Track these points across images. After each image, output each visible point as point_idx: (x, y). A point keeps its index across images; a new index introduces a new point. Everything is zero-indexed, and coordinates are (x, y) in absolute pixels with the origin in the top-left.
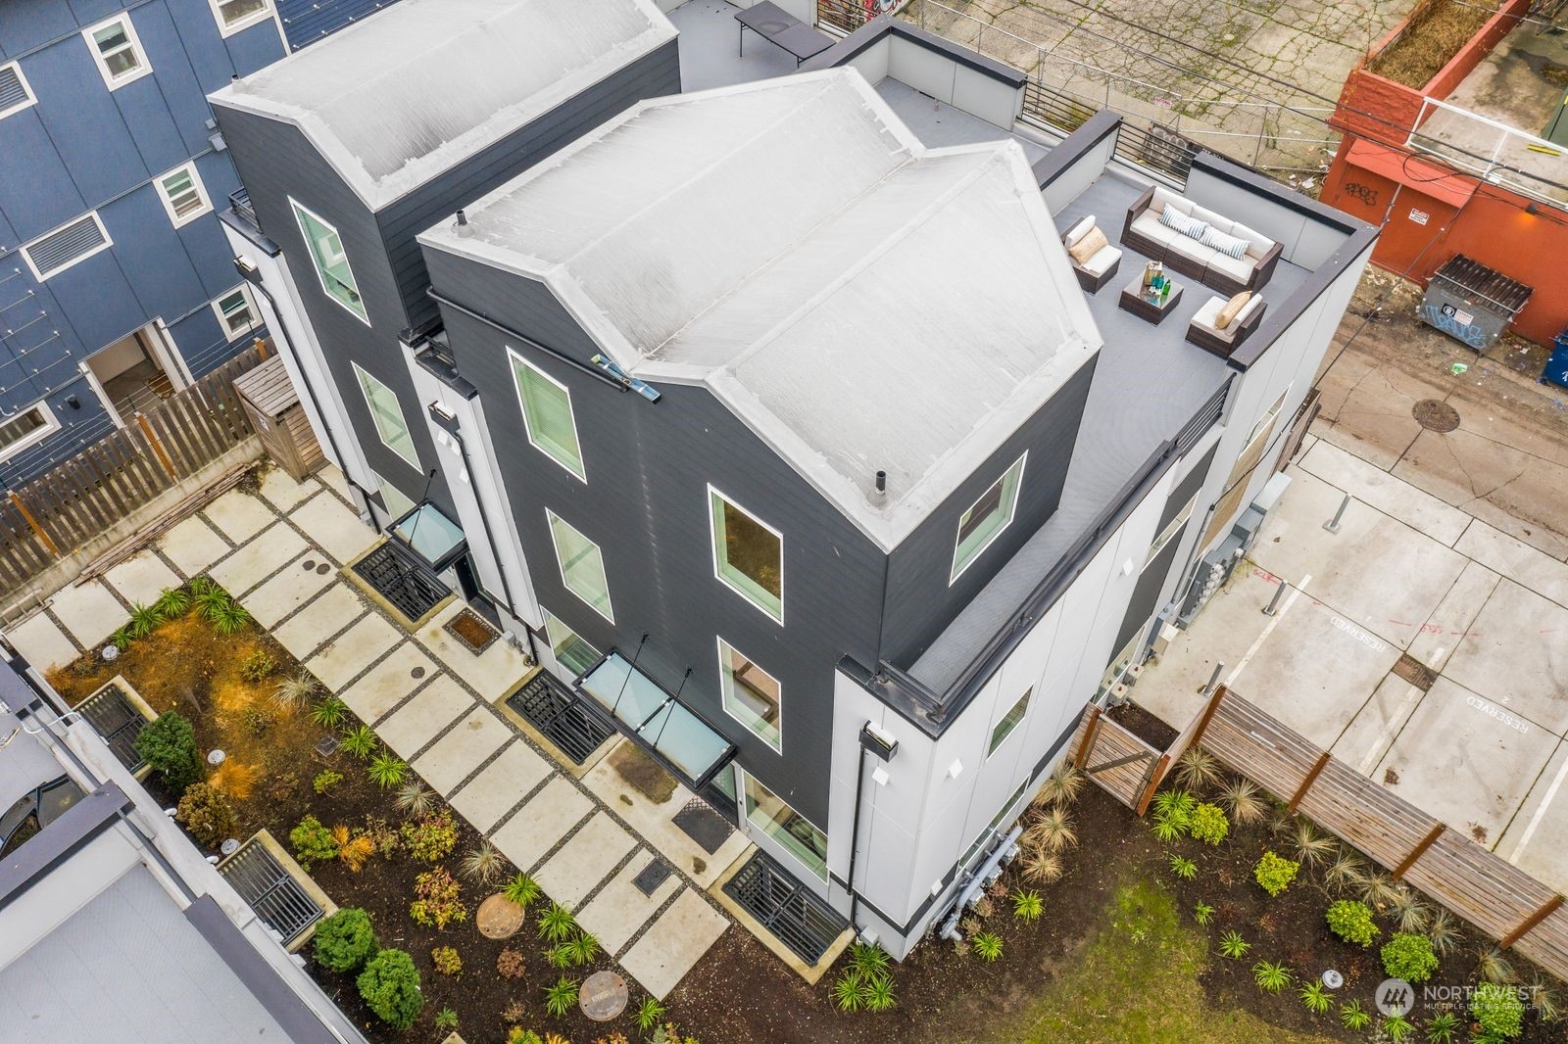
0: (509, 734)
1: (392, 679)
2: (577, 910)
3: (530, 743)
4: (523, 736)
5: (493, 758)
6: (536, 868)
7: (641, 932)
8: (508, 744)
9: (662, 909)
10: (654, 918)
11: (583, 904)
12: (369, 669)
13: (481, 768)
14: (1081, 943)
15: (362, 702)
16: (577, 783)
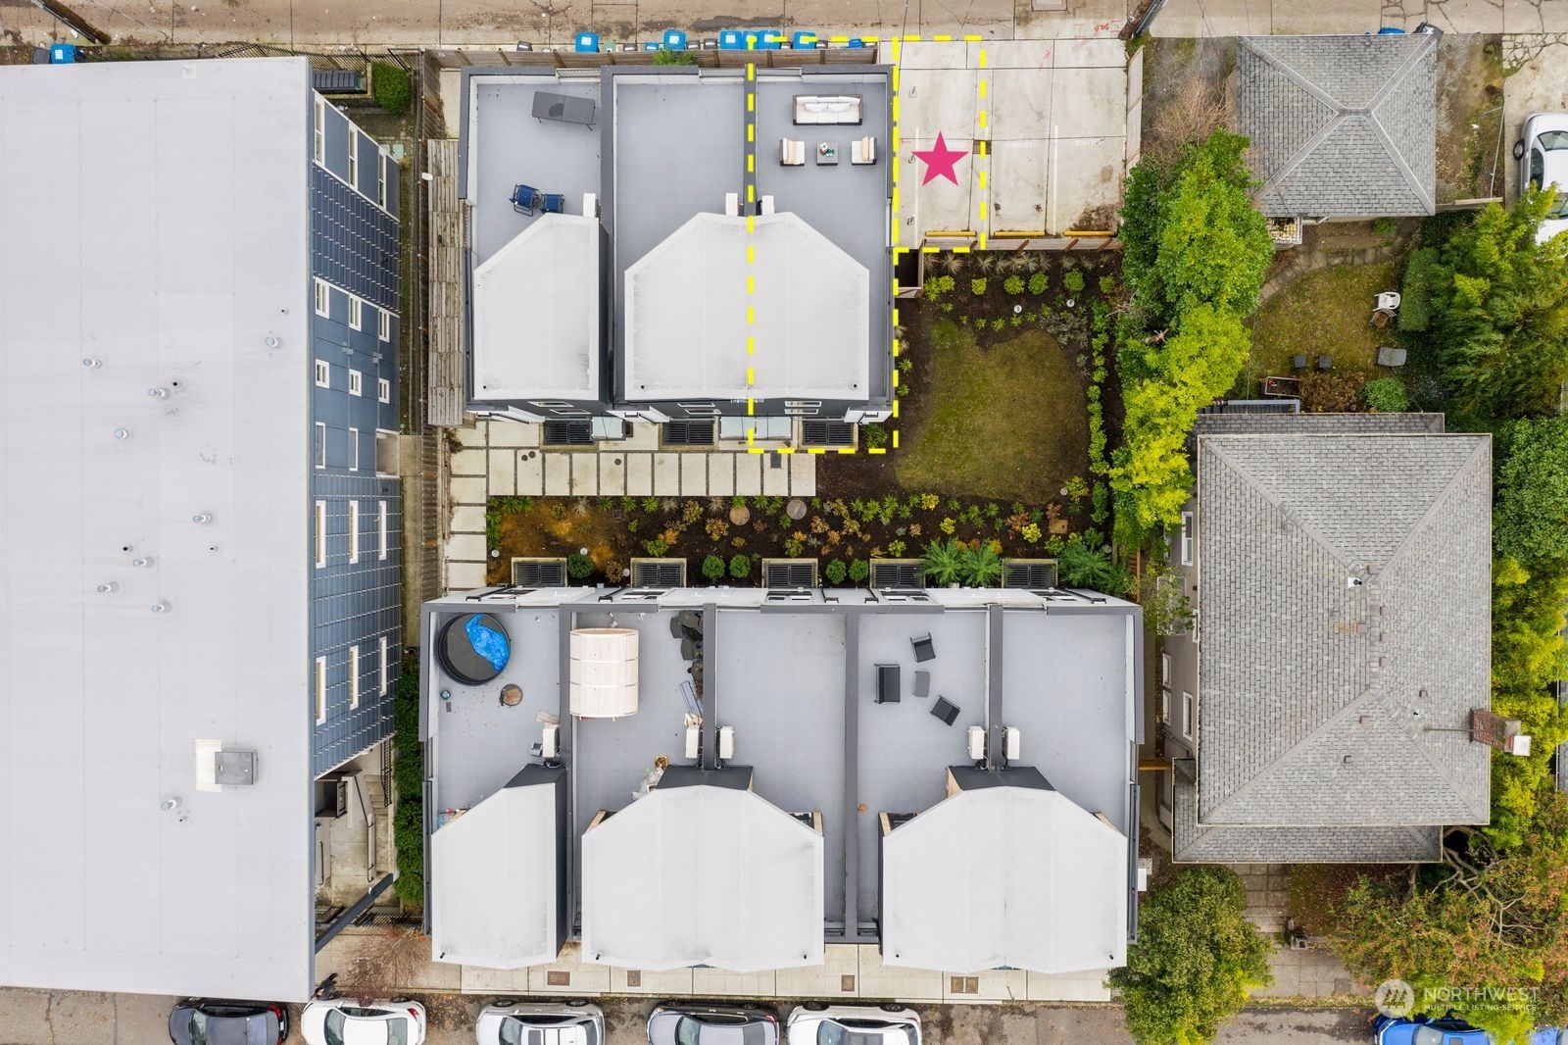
0: (677, 455)
1: (611, 473)
2: (762, 492)
3: (687, 452)
4: (682, 452)
5: (680, 468)
6: (735, 491)
7: (789, 481)
8: (680, 459)
9: (789, 468)
10: (789, 473)
11: (762, 488)
12: (598, 476)
13: (680, 475)
14: (931, 363)
15: (611, 489)
16: (719, 451)
